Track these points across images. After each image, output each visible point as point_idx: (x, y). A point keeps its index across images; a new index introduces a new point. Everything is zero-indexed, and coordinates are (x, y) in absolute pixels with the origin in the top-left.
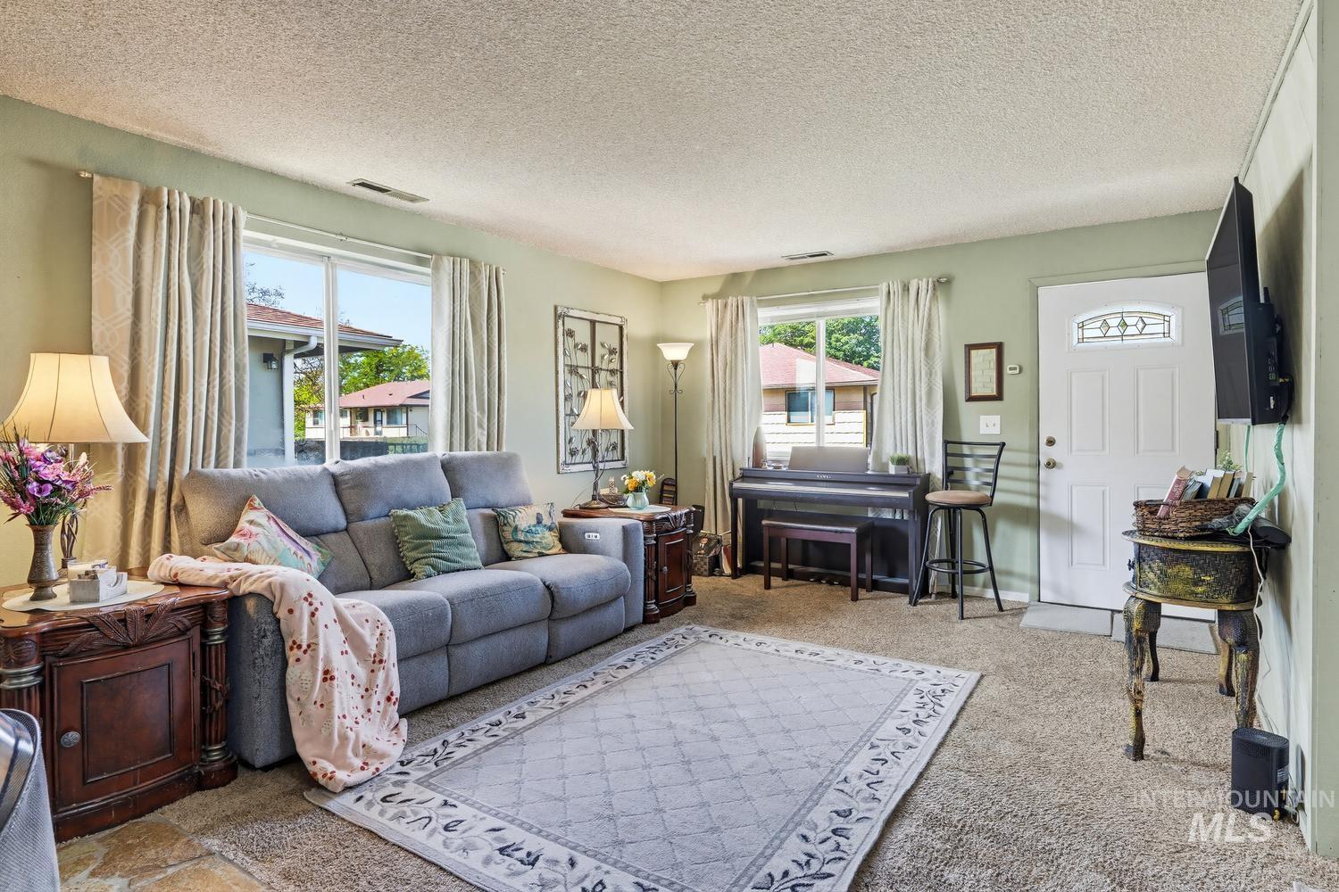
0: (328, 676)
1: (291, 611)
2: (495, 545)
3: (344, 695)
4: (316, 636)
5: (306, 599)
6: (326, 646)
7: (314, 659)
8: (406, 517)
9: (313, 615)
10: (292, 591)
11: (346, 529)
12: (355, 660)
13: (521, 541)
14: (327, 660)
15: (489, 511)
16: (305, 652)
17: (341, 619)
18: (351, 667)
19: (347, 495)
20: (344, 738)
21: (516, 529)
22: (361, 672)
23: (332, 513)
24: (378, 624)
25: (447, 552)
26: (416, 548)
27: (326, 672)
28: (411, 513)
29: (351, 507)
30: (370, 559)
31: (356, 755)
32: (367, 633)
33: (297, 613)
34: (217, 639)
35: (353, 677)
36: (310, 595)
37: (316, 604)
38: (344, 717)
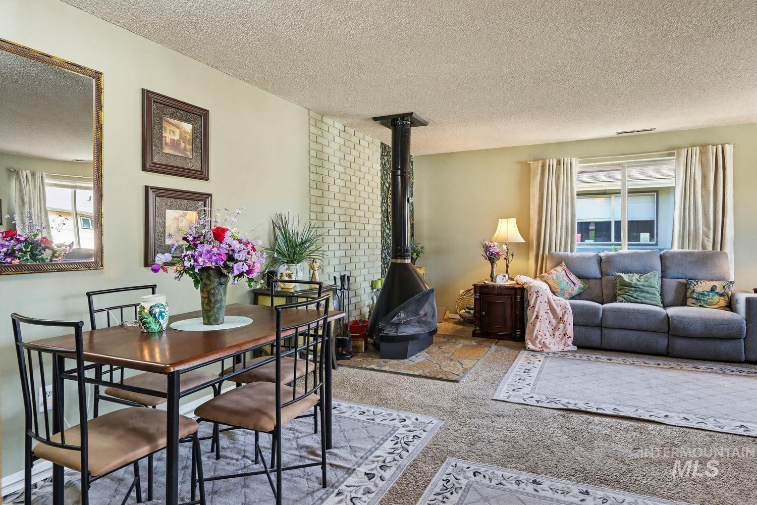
0: (537, 317)
1: (530, 295)
2: (681, 297)
3: (543, 325)
4: (536, 304)
5: (536, 292)
6: (539, 308)
7: (534, 311)
8: (618, 276)
9: (537, 297)
10: (532, 289)
11: (601, 279)
12: (552, 317)
13: (694, 298)
14: (538, 312)
15: (684, 281)
16: (532, 308)
17: (549, 303)
18: (550, 318)
19: (603, 264)
20: (537, 337)
21: (693, 291)
22: (554, 322)
23: (594, 271)
24: (565, 308)
25: (635, 294)
26: (620, 289)
27: (537, 316)
28: (622, 275)
29: (603, 270)
30: (604, 291)
31: (540, 343)
32: (559, 311)
33: (531, 296)
34: (519, 300)
35: (550, 322)
36: (538, 292)
37: (539, 295)
38: (540, 331)
